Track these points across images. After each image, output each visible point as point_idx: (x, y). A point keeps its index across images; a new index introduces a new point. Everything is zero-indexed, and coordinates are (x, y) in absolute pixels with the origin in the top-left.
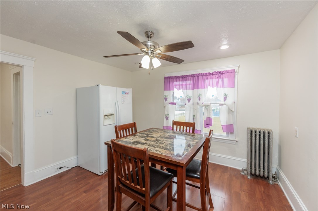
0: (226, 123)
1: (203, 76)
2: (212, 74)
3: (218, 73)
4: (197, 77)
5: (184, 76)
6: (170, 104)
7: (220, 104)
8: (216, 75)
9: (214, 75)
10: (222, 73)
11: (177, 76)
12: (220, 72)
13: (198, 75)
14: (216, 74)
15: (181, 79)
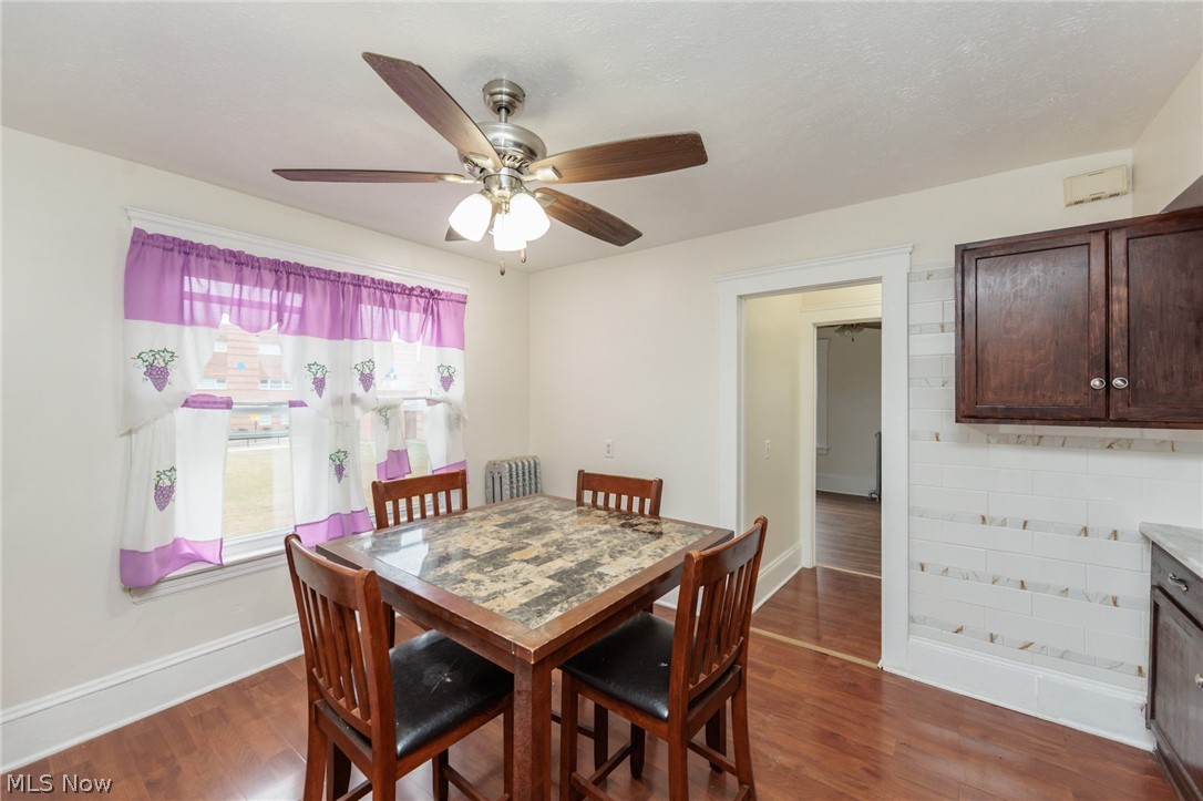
0: (447, 460)
1: (378, 292)
2: (408, 292)
3: (428, 295)
4: (351, 288)
5: (286, 264)
6: (186, 404)
7: (428, 400)
8: (419, 299)
9: (414, 298)
10: (436, 296)
11: (241, 253)
12: (432, 294)
13: (358, 281)
14: (421, 297)
15: (268, 277)
